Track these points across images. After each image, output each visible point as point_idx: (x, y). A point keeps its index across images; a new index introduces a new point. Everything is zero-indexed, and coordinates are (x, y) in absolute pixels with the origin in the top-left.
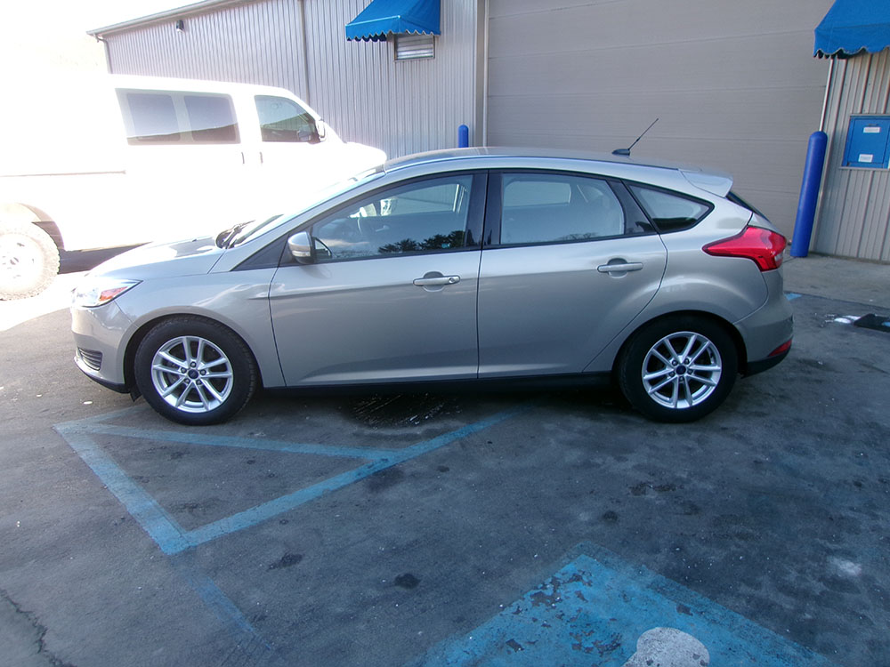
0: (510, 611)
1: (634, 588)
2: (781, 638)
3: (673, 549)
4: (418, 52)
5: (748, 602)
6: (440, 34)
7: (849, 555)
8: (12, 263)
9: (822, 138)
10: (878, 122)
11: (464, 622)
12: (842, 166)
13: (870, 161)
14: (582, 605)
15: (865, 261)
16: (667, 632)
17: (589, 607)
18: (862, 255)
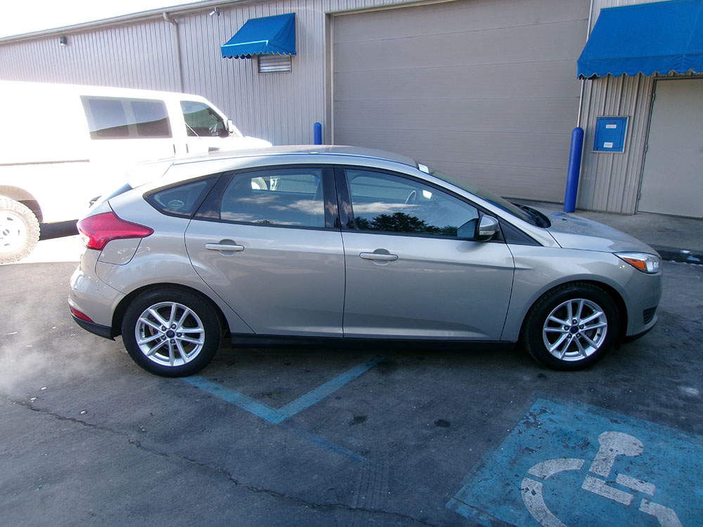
0: (515, 432)
1: (580, 413)
2: (674, 430)
3: (589, 390)
4: (278, 67)
5: (647, 414)
6: (295, 54)
7: (688, 384)
8: (4, 233)
9: (580, 132)
10: (615, 121)
11: (493, 441)
12: (594, 150)
13: (611, 147)
14: (555, 425)
15: (611, 213)
16: (611, 434)
17: (560, 426)
18: (609, 210)
